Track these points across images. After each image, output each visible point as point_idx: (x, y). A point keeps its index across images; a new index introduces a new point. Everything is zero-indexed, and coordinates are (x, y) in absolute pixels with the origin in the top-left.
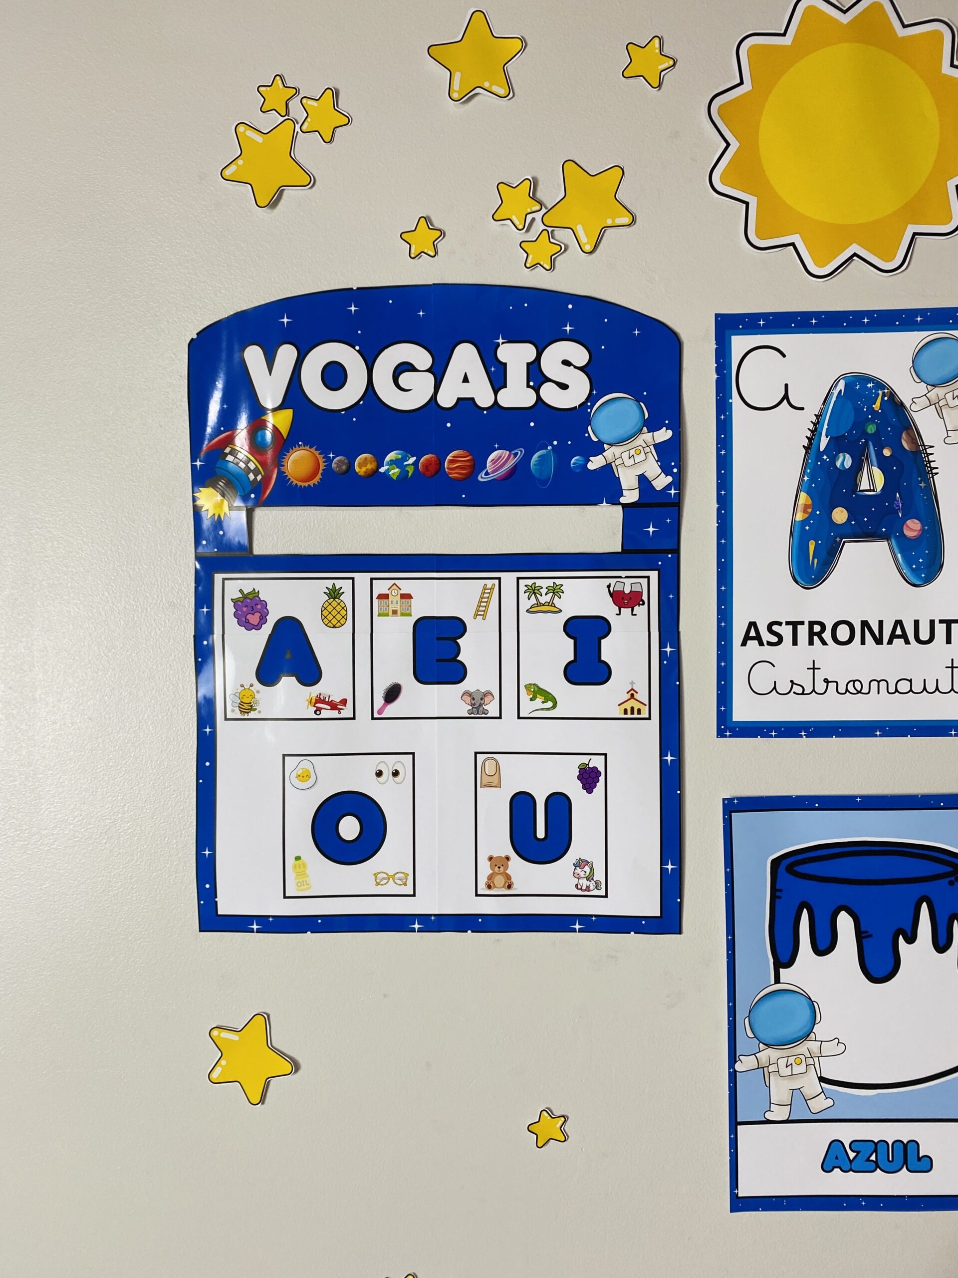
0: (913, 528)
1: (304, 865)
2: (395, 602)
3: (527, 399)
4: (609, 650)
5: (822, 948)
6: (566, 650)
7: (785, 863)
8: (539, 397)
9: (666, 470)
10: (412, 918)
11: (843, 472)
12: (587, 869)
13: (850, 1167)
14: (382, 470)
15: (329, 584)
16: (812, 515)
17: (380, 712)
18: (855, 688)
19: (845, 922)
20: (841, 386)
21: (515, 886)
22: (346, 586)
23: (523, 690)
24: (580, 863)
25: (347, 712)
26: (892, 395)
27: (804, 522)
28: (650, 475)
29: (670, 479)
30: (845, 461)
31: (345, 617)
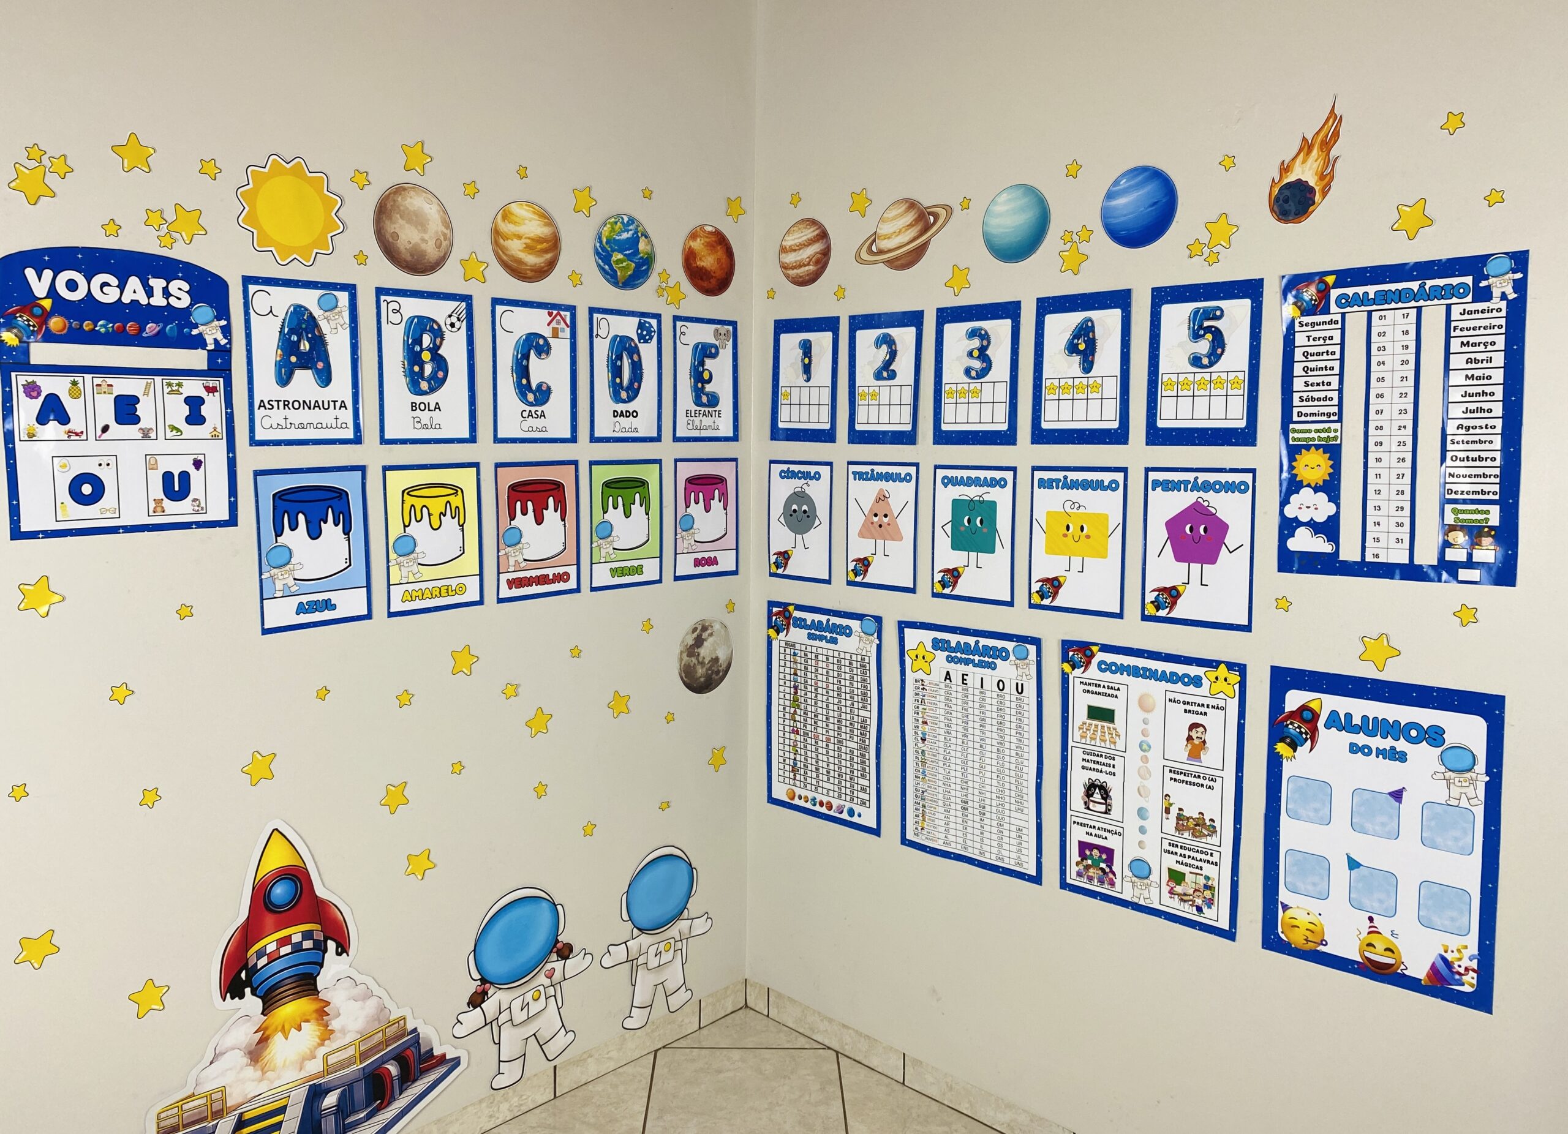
0: (320, 365)
1: (65, 506)
2: (104, 388)
3: (163, 303)
4: (204, 410)
5: (293, 528)
6: (186, 410)
7: (278, 495)
8: (168, 303)
9: (225, 337)
10: (119, 527)
11: (294, 342)
12: (198, 502)
13: (306, 612)
14: (97, 329)
15: (72, 379)
16: (283, 358)
17: (99, 437)
18: (302, 426)
19: (301, 518)
20: (292, 308)
21: (166, 511)
22: (80, 380)
23: (167, 427)
24: (195, 500)
25: (84, 437)
26: (311, 313)
27: (280, 361)
28: (219, 339)
29: (227, 341)
30: (294, 338)
31: (80, 394)
